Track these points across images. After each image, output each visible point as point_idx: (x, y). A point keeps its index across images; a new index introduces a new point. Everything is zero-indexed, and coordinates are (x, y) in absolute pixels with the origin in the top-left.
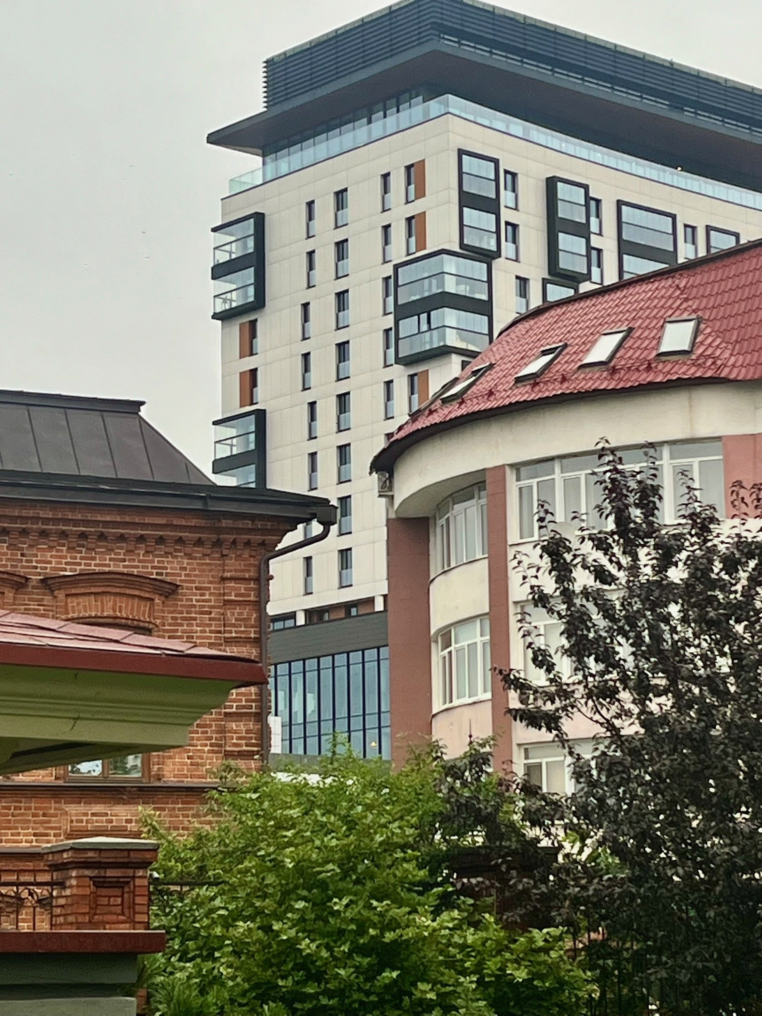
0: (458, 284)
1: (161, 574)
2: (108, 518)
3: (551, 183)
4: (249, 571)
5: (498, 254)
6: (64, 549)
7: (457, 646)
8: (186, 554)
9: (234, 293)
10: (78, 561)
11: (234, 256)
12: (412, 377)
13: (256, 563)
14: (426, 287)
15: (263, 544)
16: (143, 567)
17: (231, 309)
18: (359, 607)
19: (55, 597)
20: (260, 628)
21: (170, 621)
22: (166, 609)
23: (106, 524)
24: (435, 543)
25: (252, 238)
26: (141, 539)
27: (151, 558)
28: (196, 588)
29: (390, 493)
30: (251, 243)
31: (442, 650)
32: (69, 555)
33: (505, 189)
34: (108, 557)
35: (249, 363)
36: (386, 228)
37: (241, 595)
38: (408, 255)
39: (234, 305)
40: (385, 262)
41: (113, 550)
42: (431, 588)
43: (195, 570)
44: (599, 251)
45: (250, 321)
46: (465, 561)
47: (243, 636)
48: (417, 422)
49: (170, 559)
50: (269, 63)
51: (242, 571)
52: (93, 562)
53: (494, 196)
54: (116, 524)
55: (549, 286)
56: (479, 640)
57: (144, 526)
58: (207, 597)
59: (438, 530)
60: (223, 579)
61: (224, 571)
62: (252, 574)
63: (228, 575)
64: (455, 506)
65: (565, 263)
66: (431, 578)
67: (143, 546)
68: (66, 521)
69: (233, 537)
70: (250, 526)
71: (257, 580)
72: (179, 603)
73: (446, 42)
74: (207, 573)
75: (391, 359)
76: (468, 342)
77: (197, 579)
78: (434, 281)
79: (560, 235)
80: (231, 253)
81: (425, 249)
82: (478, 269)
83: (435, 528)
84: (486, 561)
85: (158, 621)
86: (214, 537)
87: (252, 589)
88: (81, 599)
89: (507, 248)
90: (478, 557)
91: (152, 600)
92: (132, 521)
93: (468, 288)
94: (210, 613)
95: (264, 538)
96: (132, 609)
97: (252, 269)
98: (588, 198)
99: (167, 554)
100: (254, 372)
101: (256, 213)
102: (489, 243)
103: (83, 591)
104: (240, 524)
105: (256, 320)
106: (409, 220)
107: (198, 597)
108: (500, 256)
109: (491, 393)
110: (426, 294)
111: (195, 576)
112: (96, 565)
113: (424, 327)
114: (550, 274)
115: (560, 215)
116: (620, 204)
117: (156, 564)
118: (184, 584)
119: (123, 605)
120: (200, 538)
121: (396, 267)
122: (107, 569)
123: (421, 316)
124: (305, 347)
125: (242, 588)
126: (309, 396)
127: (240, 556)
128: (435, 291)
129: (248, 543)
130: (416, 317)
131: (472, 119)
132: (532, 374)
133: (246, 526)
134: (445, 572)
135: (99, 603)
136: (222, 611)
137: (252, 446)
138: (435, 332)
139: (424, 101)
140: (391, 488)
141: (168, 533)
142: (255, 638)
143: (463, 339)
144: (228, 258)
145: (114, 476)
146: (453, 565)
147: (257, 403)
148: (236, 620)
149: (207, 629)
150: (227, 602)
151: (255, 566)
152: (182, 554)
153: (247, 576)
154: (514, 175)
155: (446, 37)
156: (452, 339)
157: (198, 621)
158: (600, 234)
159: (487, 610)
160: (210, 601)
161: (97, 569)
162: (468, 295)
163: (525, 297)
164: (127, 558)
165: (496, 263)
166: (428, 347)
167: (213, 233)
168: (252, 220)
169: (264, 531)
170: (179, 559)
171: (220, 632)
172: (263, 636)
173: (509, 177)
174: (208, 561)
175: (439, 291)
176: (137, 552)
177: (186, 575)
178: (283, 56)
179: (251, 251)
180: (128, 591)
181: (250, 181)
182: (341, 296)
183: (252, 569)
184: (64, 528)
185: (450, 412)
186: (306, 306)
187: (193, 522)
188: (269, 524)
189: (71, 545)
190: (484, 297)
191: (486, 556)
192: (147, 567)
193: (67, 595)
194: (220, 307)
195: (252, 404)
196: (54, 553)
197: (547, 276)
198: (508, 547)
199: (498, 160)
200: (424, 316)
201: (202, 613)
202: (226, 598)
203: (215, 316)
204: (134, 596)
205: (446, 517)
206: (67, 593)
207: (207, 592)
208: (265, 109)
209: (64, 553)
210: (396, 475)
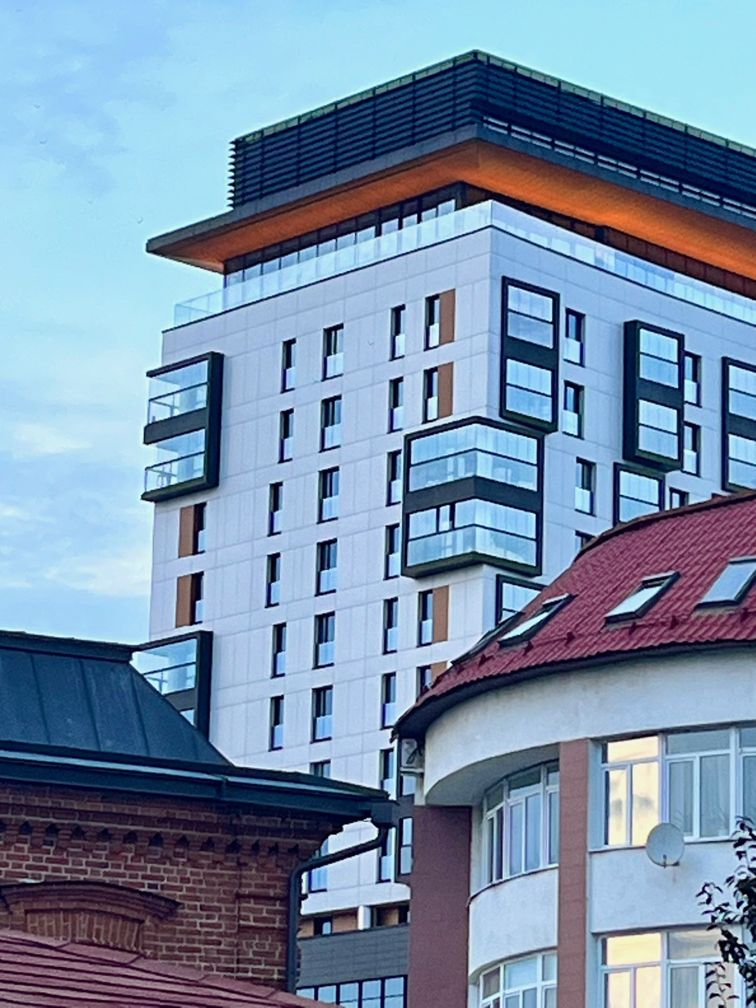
0: (495, 466)
1: (155, 886)
2: (88, 807)
3: (631, 330)
4: (274, 887)
5: (553, 427)
6: (26, 846)
7: (507, 991)
8: (189, 860)
9: (175, 464)
10: (44, 864)
11: (177, 413)
12: (424, 595)
13: (285, 875)
14: (450, 469)
15: (295, 850)
16: (131, 877)
17: (169, 487)
18: (335, 921)
19: (11, 913)
20: (287, 966)
21: (164, 952)
22: (160, 935)
23: (84, 815)
24: (480, 842)
25: (205, 388)
26: (131, 837)
27: (142, 864)
28: (202, 908)
29: (419, 771)
30: (202, 394)
31: (484, 998)
32: (31, 855)
33: (567, 335)
34: (84, 860)
35: (191, 565)
36: (396, 384)
37: (264, 920)
38: (426, 421)
39: (174, 481)
40: (392, 430)
41: (91, 851)
42: (472, 907)
43: (200, 882)
44: (696, 429)
45: (196, 506)
46: (523, 872)
47: (262, 977)
48: (464, 673)
49: (168, 866)
50: (239, 144)
51: (263, 886)
52: (63, 867)
53: (550, 346)
54: (98, 816)
55: (623, 474)
56: (539, 984)
57: (135, 819)
58: (216, 921)
59: (485, 825)
60: (239, 897)
61: (241, 885)
62: (278, 891)
63: (246, 891)
64: (513, 792)
65: (646, 443)
66: (472, 894)
67: (132, 846)
68: (31, 810)
69: (254, 839)
70: (279, 825)
71: (285, 900)
72: (178, 928)
73: (490, 127)
74: (217, 888)
75: (396, 567)
76: (507, 548)
77: (203, 895)
78: (461, 460)
79: (642, 403)
80: (172, 408)
81: (450, 414)
82: (527, 447)
83: (480, 822)
84: (555, 874)
85: (149, 952)
86: (230, 838)
87: (276, 912)
88: (45, 918)
89: (568, 420)
90: (541, 867)
91: (141, 922)
92: (120, 811)
93: (510, 472)
94: (219, 943)
95: (298, 841)
96: (114, 935)
97: (203, 431)
98: (682, 353)
99: (163, 860)
100: (197, 578)
101: (213, 354)
102: (540, 411)
103: (48, 906)
104: (265, 822)
105: (204, 504)
106: (429, 374)
107: (204, 921)
108: (556, 430)
109: (571, 638)
110: (450, 479)
111: (201, 891)
112: (67, 871)
113: (445, 525)
114: (624, 457)
115: (642, 375)
116: (726, 363)
117: (149, 873)
118: (187, 903)
119: (102, 928)
120: (210, 839)
121: (409, 439)
122: (82, 877)
123: (442, 509)
124: (273, 546)
125: (264, 910)
126: (276, 616)
127: (263, 865)
128: (462, 475)
129: (274, 849)
130: (435, 510)
131: (523, 236)
132: (631, 613)
133: (273, 825)
134: (494, 886)
135: (70, 923)
136: (235, 941)
137: (191, 684)
138: (460, 533)
139: (457, 209)
140: (422, 764)
141: (168, 830)
142: (279, 980)
143: (498, 544)
144: (167, 416)
145: (95, 749)
146: (504, 878)
147: (200, 622)
148: (255, 953)
149: (214, 965)
150: (242, 929)
151: (282, 879)
152: (184, 860)
153: (272, 893)
154: (580, 317)
155: (491, 120)
156: (485, 545)
157: (203, 954)
158: (698, 405)
159: (554, 942)
160: (220, 926)
161: (69, 877)
162: (509, 482)
163: (589, 488)
164: (110, 863)
165: (550, 439)
166: (449, 554)
167: (149, 379)
168: (206, 363)
169: (300, 833)
170: (181, 867)
171: (231, 970)
172: (291, 976)
173: (572, 319)
174: (218, 871)
175: (470, 475)
176: (123, 854)
177: (188, 889)
178: (258, 136)
179: (203, 405)
180: (109, 909)
181: (204, 308)
182: (327, 477)
183: (278, 884)
184: (28, 818)
185: (511, 661)
186: (276, 488)
187: (202, 816)
188: (305, 822)
189: (35, 841)
190: (533, 487)
191: (556, 865)
192: (136, 877)
193: (27, 912)
194: (155, 483)
195: (193, 622)
196: (12, 852)
197: (621, 461)
198: (588, 856)
199: (558, 295)
200: (445, 510)
201: (207, 942)
202: (242, 922)
203: (146, 497)
204: (116, 916)
205: (498, 807)
206: (28, 907)
207: (217, 915)
208: (231, 209)
209: (26, 853)
210: (427, 746)
